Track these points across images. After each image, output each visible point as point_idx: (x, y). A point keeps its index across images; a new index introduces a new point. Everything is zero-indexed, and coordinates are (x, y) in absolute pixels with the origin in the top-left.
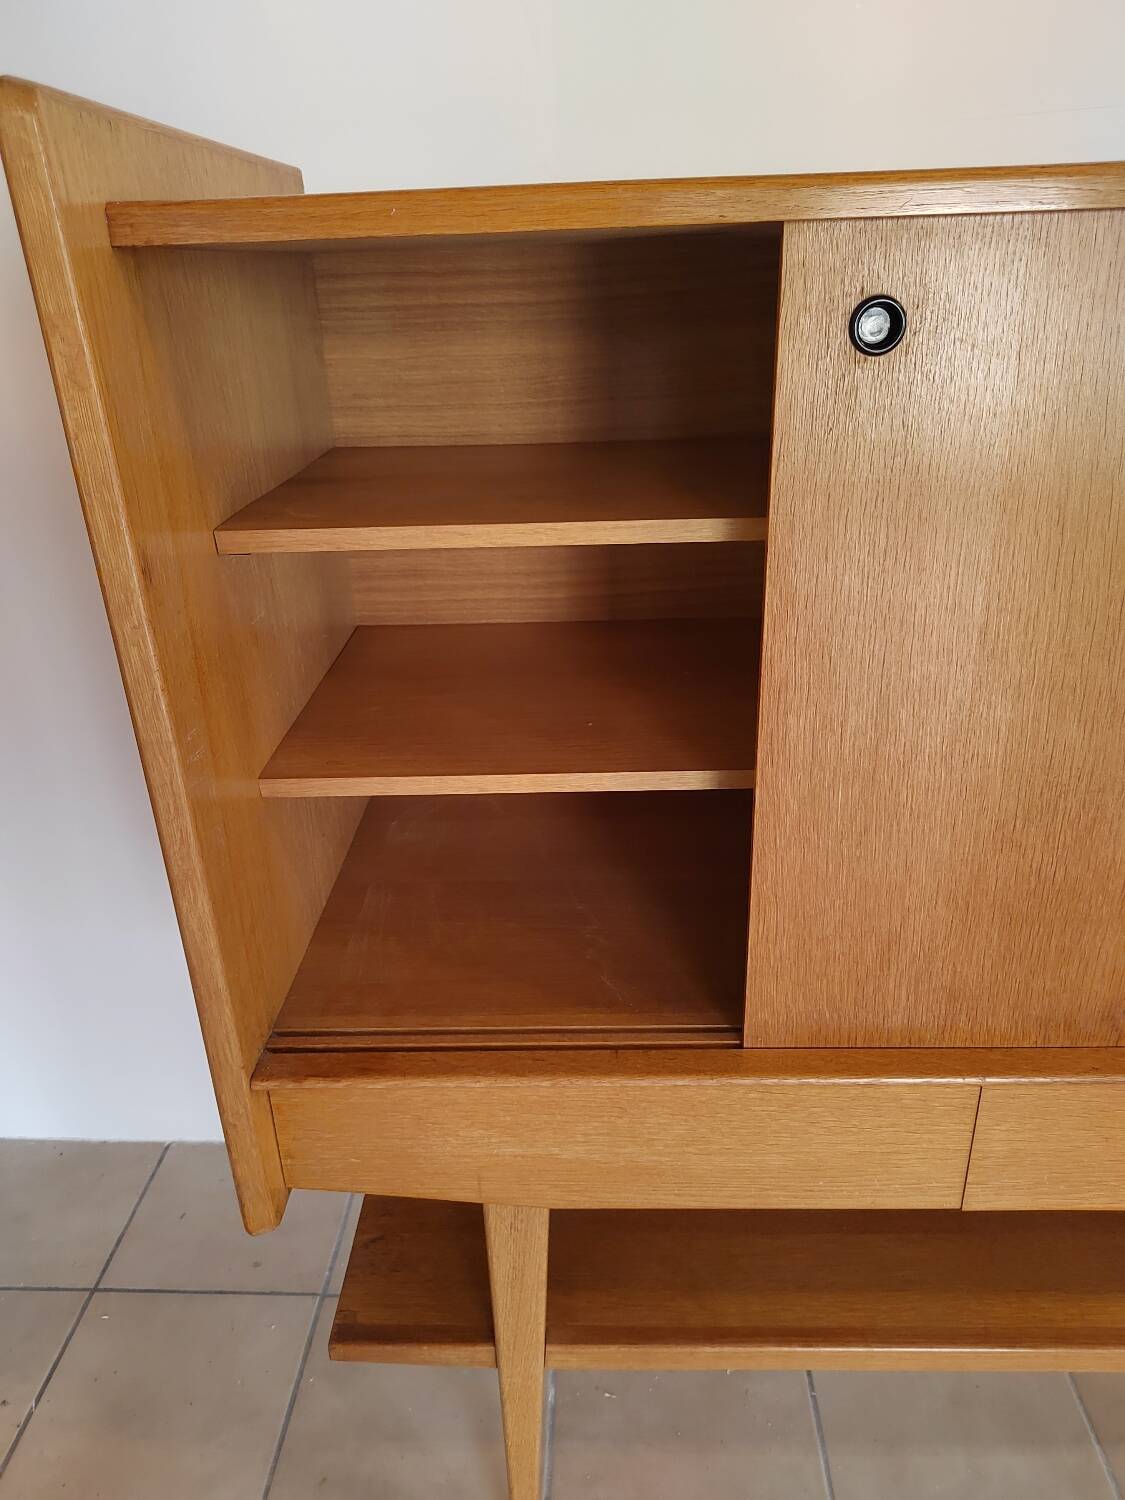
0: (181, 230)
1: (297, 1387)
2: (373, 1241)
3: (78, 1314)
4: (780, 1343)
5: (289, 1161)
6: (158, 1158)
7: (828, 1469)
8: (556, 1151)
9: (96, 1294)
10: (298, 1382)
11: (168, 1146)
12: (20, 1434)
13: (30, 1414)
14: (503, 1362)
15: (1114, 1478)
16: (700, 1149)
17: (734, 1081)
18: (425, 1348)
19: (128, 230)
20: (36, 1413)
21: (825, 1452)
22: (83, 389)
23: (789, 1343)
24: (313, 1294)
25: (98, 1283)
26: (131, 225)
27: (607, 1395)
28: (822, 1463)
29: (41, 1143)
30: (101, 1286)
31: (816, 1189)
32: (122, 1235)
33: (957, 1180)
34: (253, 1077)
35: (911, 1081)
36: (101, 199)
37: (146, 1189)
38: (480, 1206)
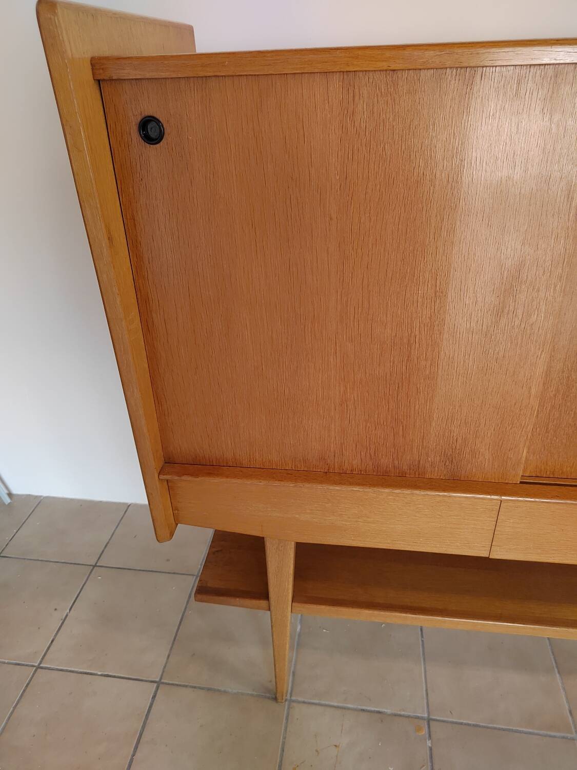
0: (126, 71)
1: (183, 615)
2: (217, 551)
3: (87, 575)
4: (401, 612)
5: (176, 512)
6: (125, 510)
7: (425, 672)
8: (297, 516)
9: (95, 568)
10: (184, 612)
11: (129, 506)
12: (63, 623)
13: (67, 615)
14: (272, 608)
15: (564, 689)
16: (365, 520)
17: (380, 490)
18: (238, 599)
19: (101, 71)
20: (69, 615)
21: (425, 664)
22: (81, 151)
23: (406, 612)
24: (192, 575)
25: (97, 563)
26: (103, 69)
27: (324, 631)
28: (423, 668)
29: (72, 500)
30: (98, 565)
31: (418, 542)
32: (108, 543)
33: (487, 543)
34: (159, 474)
35: (465, 495)
36: (88, 56)
37: (119, 524)
38: (263, 538)
